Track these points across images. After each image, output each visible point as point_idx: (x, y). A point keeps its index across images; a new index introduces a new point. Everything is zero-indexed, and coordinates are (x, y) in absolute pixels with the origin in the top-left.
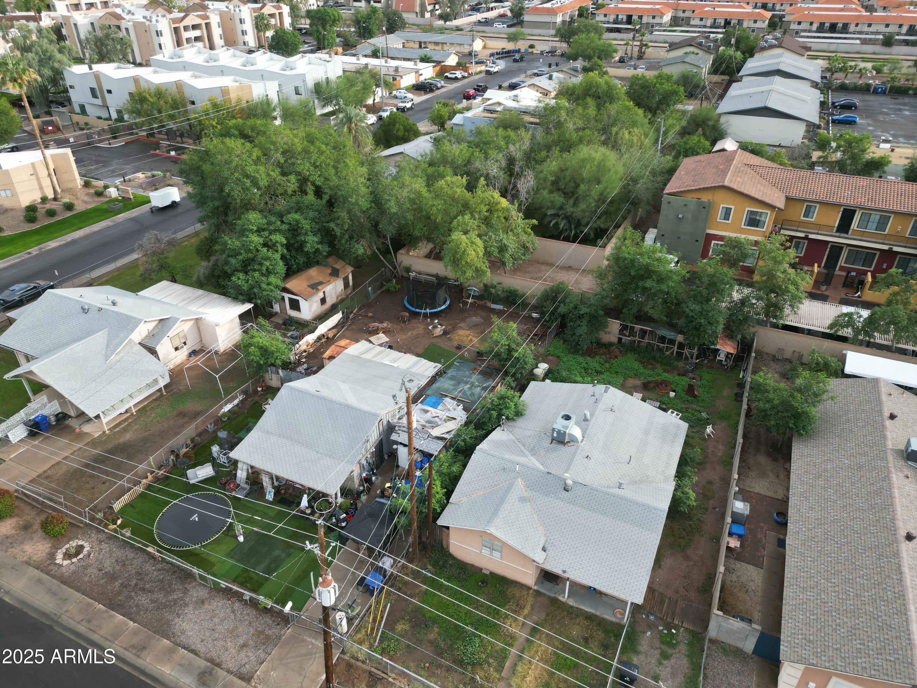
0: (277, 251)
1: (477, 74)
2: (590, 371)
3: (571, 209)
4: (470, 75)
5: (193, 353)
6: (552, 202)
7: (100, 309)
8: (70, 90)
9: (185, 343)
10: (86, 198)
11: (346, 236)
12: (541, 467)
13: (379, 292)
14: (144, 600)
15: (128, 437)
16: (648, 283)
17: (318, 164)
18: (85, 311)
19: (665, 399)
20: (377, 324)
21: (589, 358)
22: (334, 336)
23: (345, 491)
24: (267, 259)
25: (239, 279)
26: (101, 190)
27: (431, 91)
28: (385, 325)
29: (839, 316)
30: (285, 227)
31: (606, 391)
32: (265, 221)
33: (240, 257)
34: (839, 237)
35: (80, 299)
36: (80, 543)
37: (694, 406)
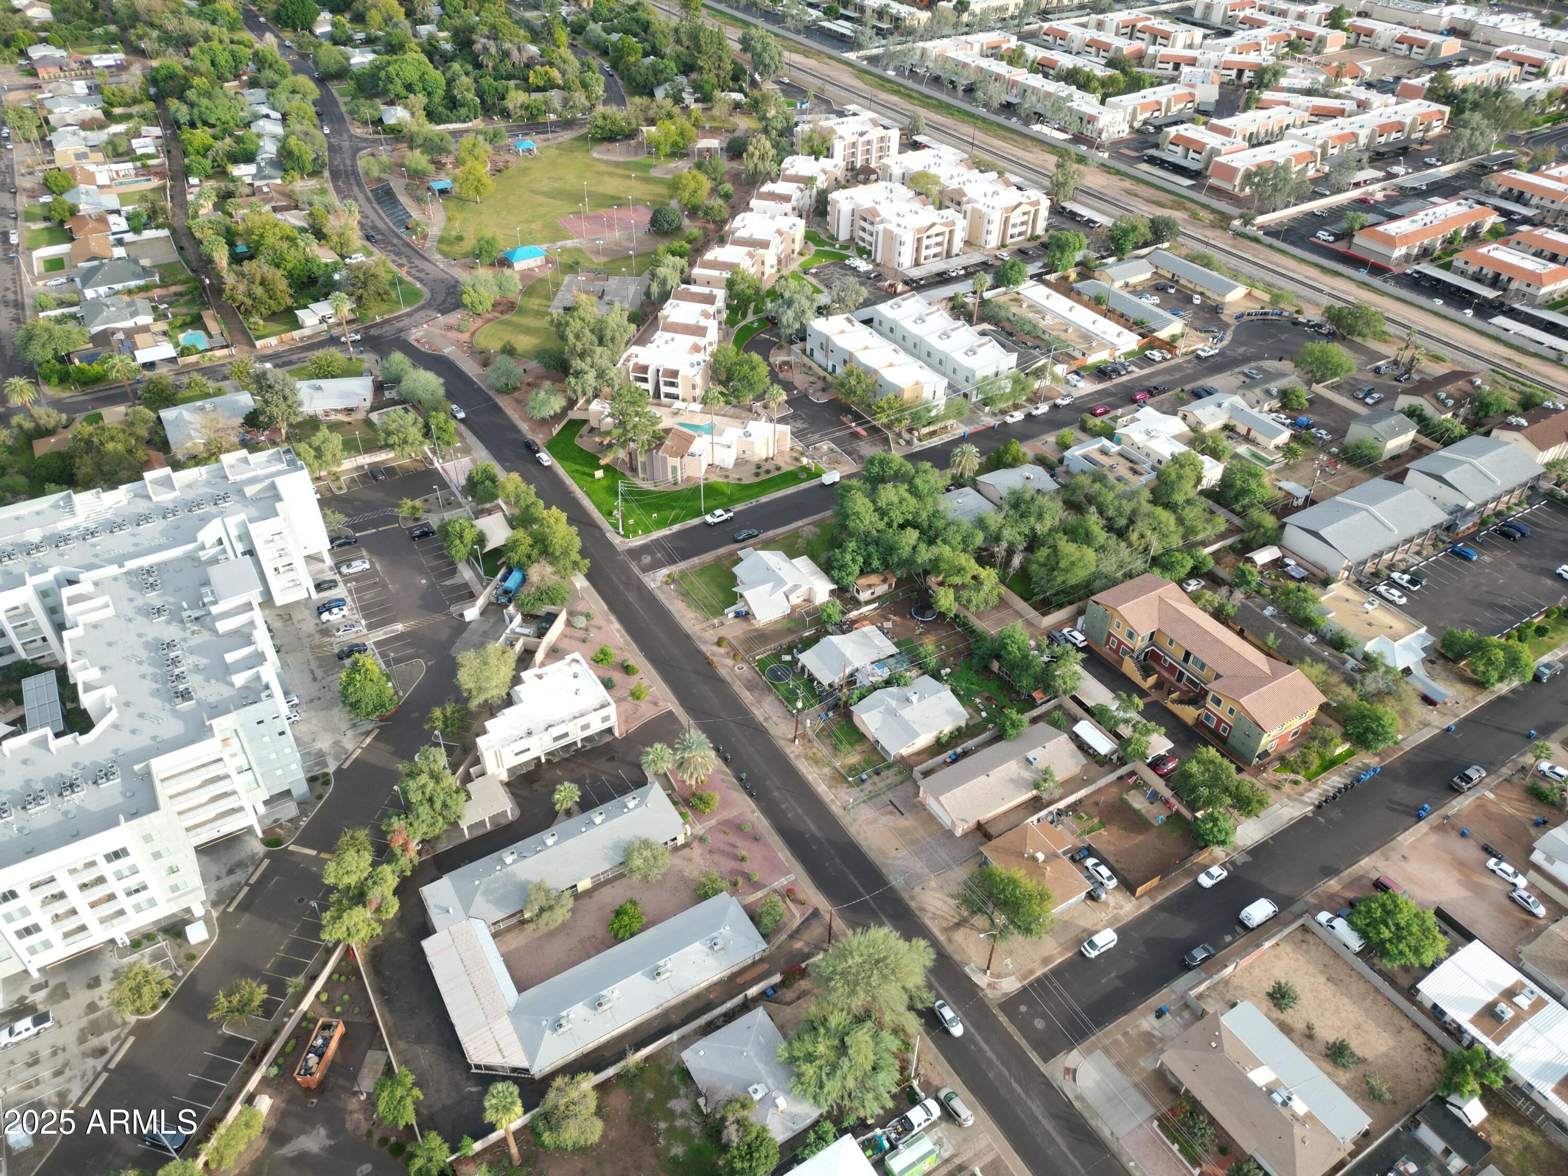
0: (858, 564)
1: (1183, 355)
2: (968, 681)
3: (1044, 583)
4: (1174, 356)
5: (805, 602)
6: (1037, 573)
7: (774, 571)
8: (808, 337)
9: (802, 596)
10: (789, 461)
11: (895, 566)
12: (894, 704)
13: (905, 597)
14: (757, 691)
15: (768, 632)
18: (768, 569)
20: (892, 616)
21: (974, 675)
22: (869, 616)
24: (851, 567)
26: (798, 456)
27: (1110, 378)
28: (894, 618)
29: (1098, 703)
30: (865, 553)
31: (945, 691)
33: (839, 562)
34: (1181, 666)
35: (768, 561)
36: (743, 666)
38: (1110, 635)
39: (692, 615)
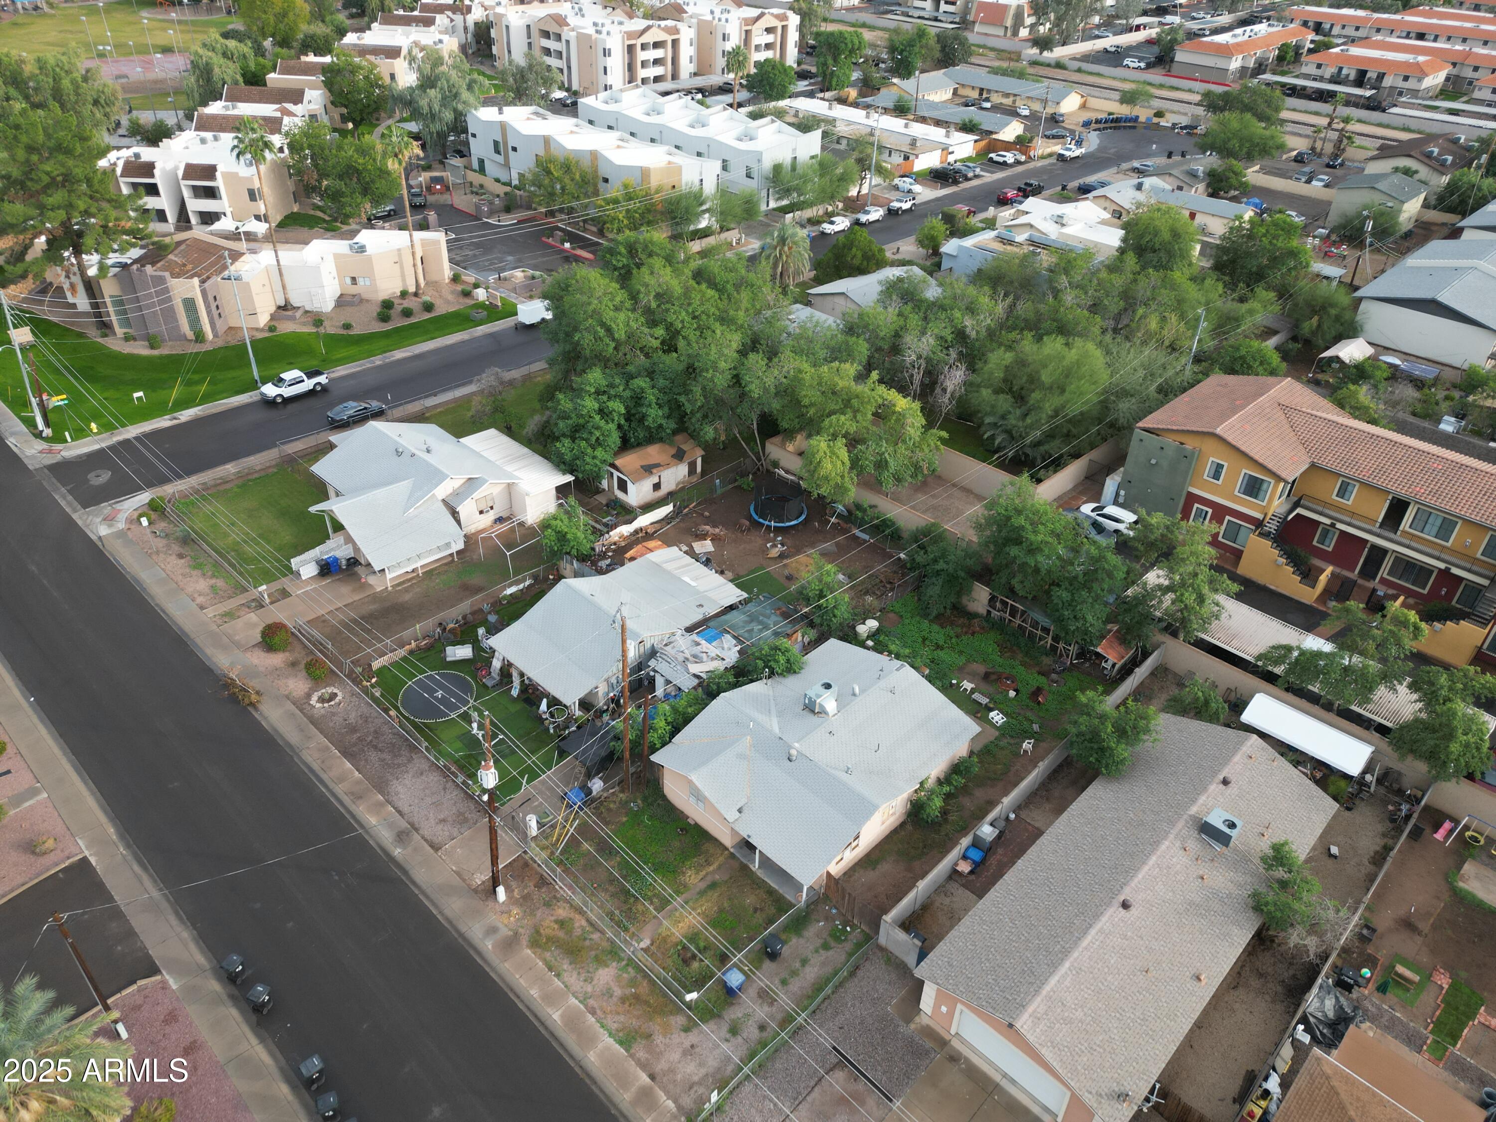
0: (613, 420)
1: (1043, 157)
2: (927, 642)
3: (1014, 422)
4: (1030, 159)
5: (500, 520)
6: (993, 407)
7: (413, 455)
8: (471, 139)
9: (492, 508)
10: (450, 297)
11: (699, 415)
12: (776, 729)
13: (731, 486)
14: (373, 756)
15: (407, 597)
16: (1014, 551)
17: (697, 314)
18: (399, 454)
19: (998, 697)
20: (708, 527)
21: (935, 627)
22: (655, 532)
23: (585, 704)
24: (598, 428)
25: (564, 446)
26: (468, 288)
27: (956, 182)
28: (717, 530)
29: (1273, 647)
30: (628, 393)
31: (897, 670)
32: (604, 383)
33: (570, 422)
34: (1378, 536)
35: (398, 439)
36: (336, 691)
37: (1029, 714)
38: (1192, 498)
39: (202, 585)
